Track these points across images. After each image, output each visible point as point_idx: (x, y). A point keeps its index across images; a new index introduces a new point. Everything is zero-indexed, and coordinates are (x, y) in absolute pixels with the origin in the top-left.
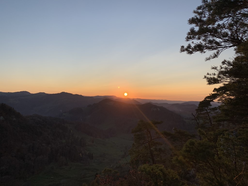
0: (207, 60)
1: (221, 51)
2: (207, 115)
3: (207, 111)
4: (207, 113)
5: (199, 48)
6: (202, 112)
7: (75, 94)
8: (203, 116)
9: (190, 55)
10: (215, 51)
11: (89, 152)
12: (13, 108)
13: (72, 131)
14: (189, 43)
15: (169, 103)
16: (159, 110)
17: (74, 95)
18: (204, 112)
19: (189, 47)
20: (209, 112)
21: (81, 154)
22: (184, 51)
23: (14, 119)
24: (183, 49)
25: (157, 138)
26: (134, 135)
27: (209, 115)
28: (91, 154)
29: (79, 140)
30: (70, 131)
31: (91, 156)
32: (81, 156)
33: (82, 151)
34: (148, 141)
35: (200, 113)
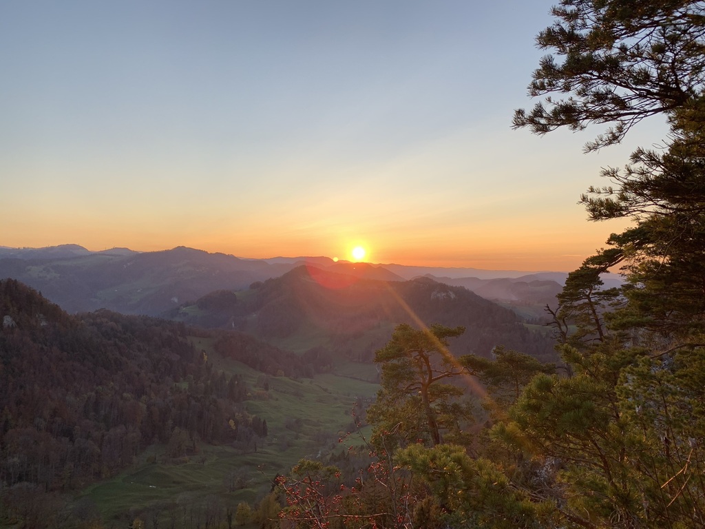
0: (590, 150)
1: (629, 125)
2: (591, 312)
3: (589, 299)
4: (591, 304)
5: (568, 115)
6: (575, 303)
7: (214, 252)
8: (578, 313)
9: (542, 137)
10: (613, 125)
11: (254, 416)
12: (40, 293)
13: (206, 357)
14: (538, 102)
15: (481, 277)
16: (453, 296)
17: (211, 254)
18: (581, 302)
19: (539, 112)
20: (596, 303)
21: (232, 423)
22: (523, 124)
23: (43, 323)
24: (520, 119)
25: (447, 375)
26: (383, 368)
27: (594, 311)
28: (262, 420)
29: (227, 382)
30: (202, 357)
31: (260, 428)
32: (234, 428)
33: (237, 414)
34: (422, 383)
35: (569, 305)
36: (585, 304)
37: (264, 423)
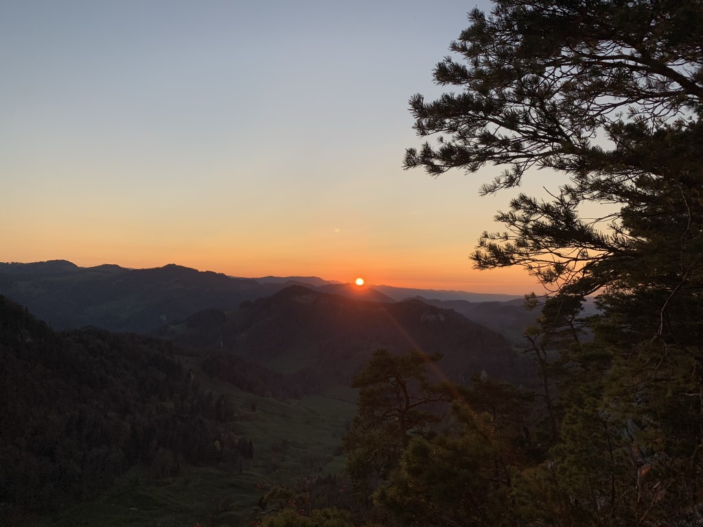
0: (487, 192)
2: (573, 338)
3: (572, 325)
4: (573, 331)
6: (558, 330)
7: (204, 271)
8: (560, 339)
11: (240, 437)
12: (26, 309)
13: (193, 376)
15: (471, 301)
17: (202, 272)
18: (563, 328)
19: (427, 152)
20: (579, 330)
21: (217, 443)
23: (29, 340)
25: (425, 402)
26: (361, 394)
27: (576, 339)
28: (248, 442)
29: (214, 402)
30: (189, 376)
31: (246, 450)
32: (220, 449)
33: (222, 435)
34: (398, 410)
35: (551, 331)
36: (567, 330)
37: (251, 444)
